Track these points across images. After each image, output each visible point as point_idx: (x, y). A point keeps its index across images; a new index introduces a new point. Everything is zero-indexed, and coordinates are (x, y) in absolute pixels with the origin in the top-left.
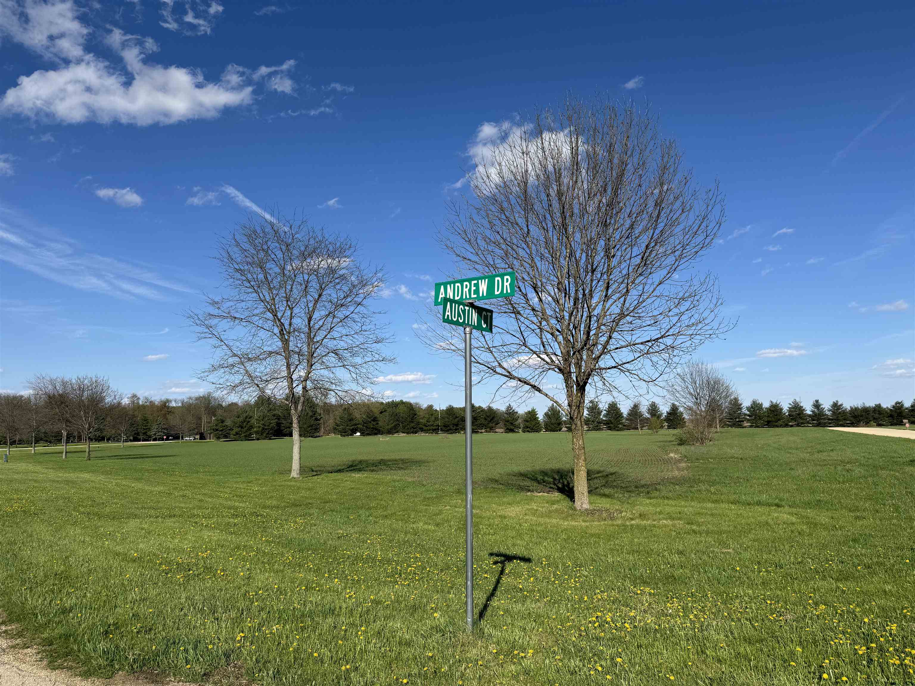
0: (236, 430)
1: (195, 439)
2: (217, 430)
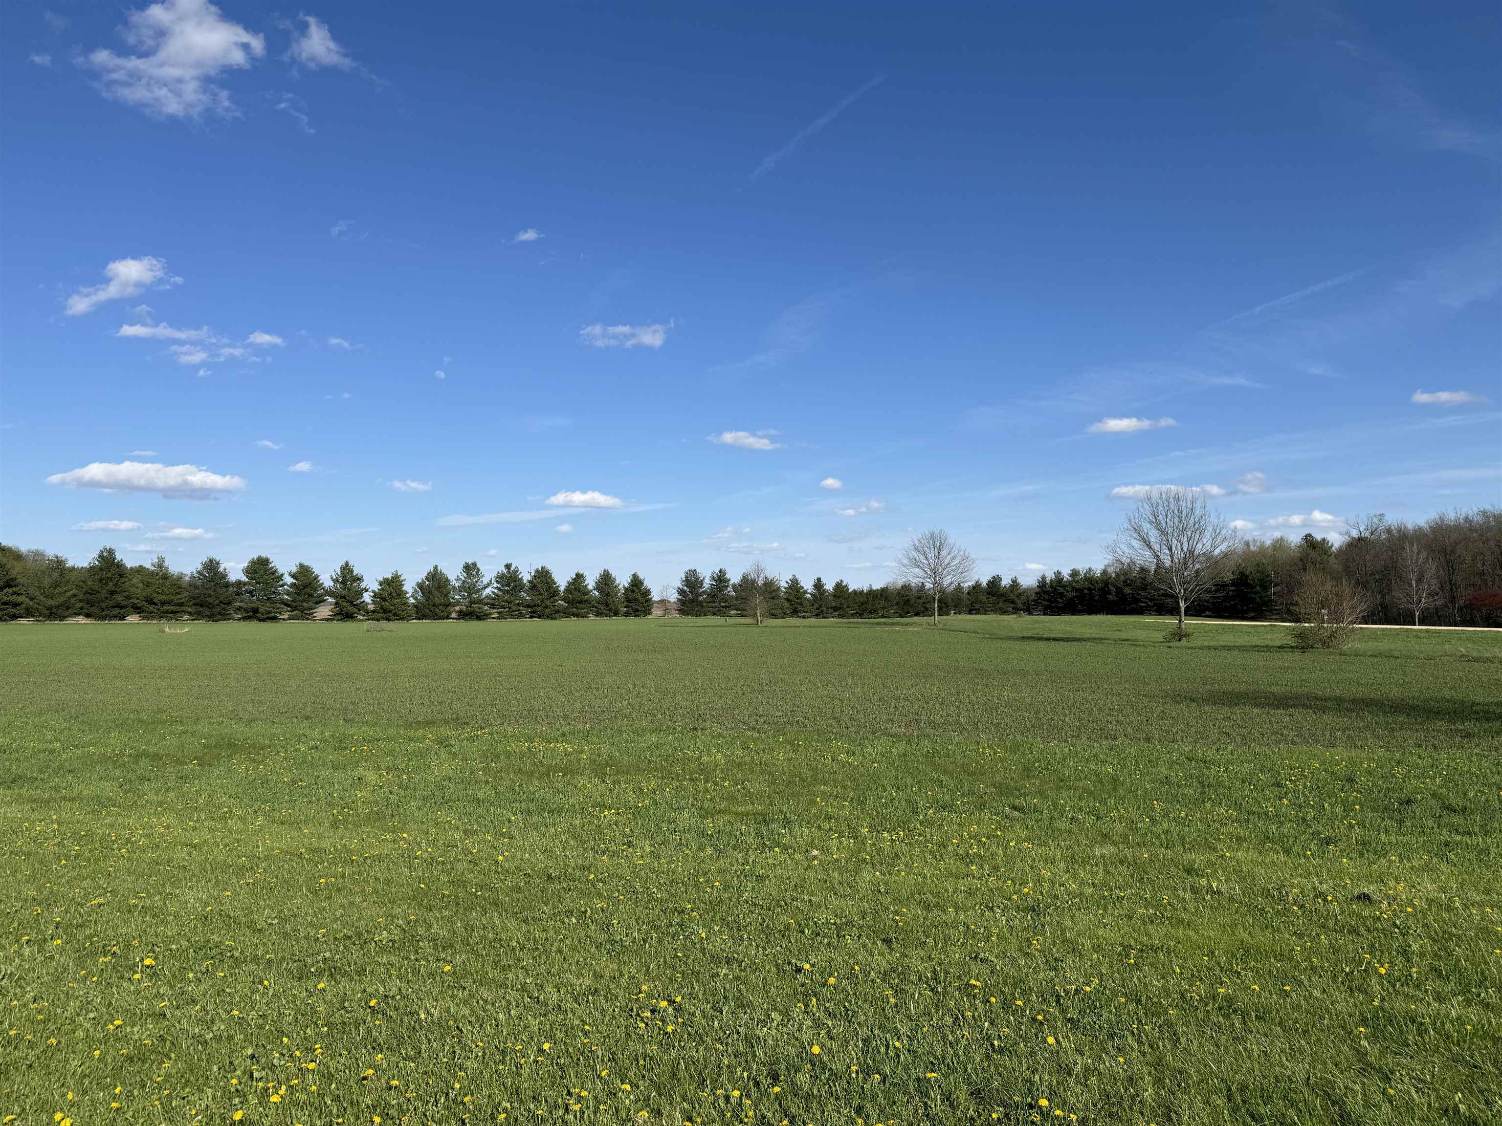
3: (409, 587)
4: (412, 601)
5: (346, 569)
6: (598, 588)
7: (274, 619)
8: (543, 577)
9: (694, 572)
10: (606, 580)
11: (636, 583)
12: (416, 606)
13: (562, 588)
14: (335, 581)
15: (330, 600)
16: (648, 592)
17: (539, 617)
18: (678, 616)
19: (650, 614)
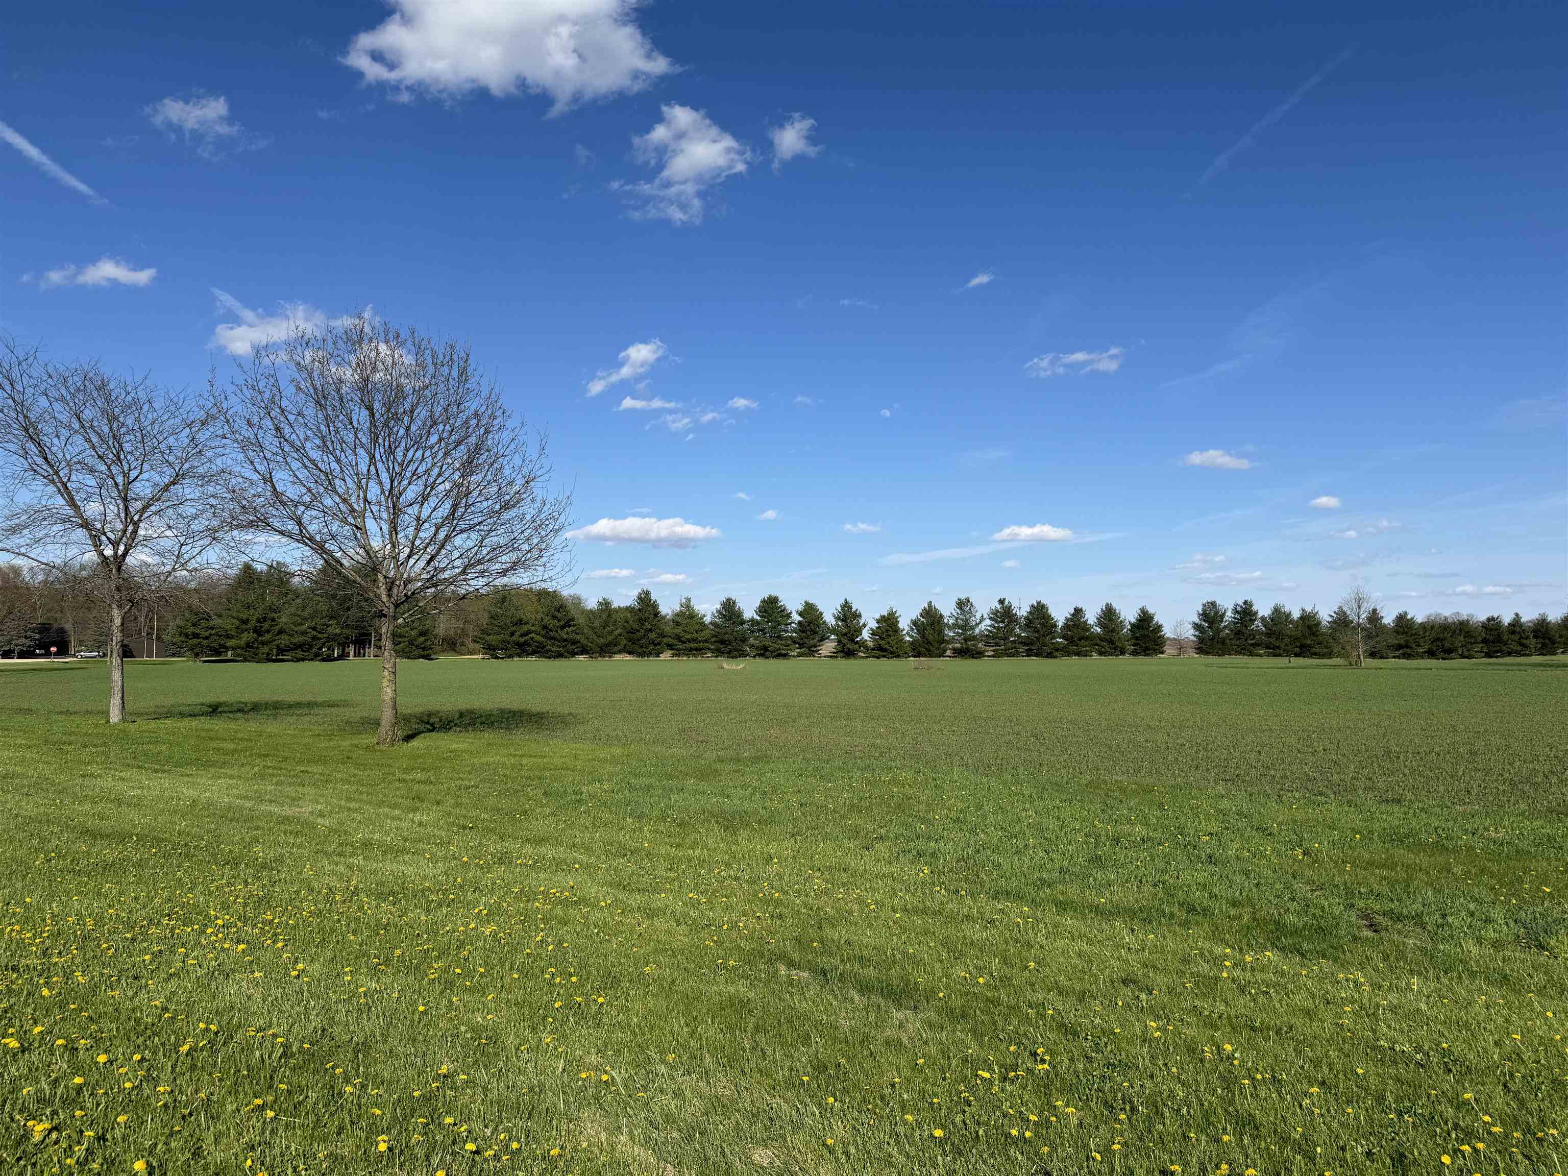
2: (196, 636)
3: (904, 624)
4: (908, 638)
5: (846, 606)
6: (1100, 623)
7: (785, 656)
8: (1039, 612)
9: (1213, 604)
10: (1109, 615)
11: (1145, 619)
12: (912, 643)
13: (1060, 624)
14: (838, 618)
15: (833, 637)
16: (1159, 628)
17: (1037, 655)
18: (1196, 656)
19: (1163, 653)
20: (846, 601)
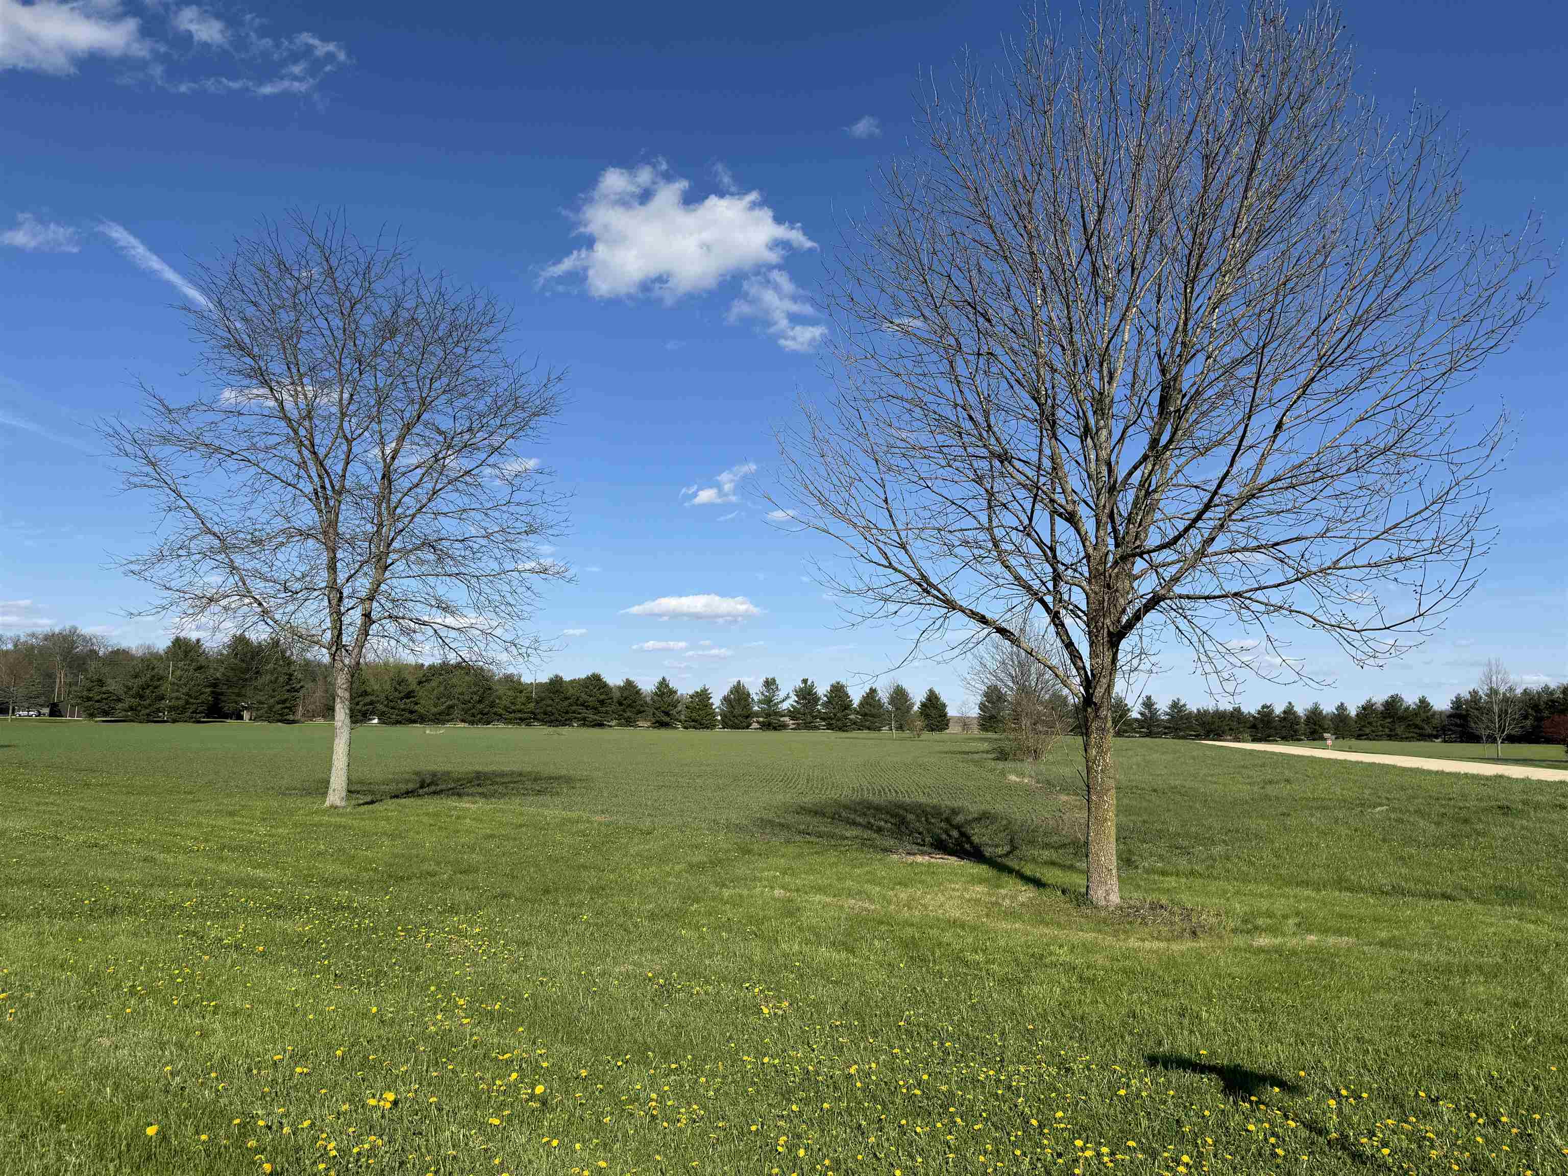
0: (129, 701)
1: (39, 714)
2: (89, 699)
3: (716, 701)
4: (718, 712)
5: (663, 683)
7: (601, 725)
8: (838, 691)
9: (996, 687)
11: (933, 698)
12: (721, 717)
13: (856, 703)
14: (655, 694)
16: (944, 708)
17: (833, 729)
18: (979, 732)
19: (946, 730)
20: (664, 679)
